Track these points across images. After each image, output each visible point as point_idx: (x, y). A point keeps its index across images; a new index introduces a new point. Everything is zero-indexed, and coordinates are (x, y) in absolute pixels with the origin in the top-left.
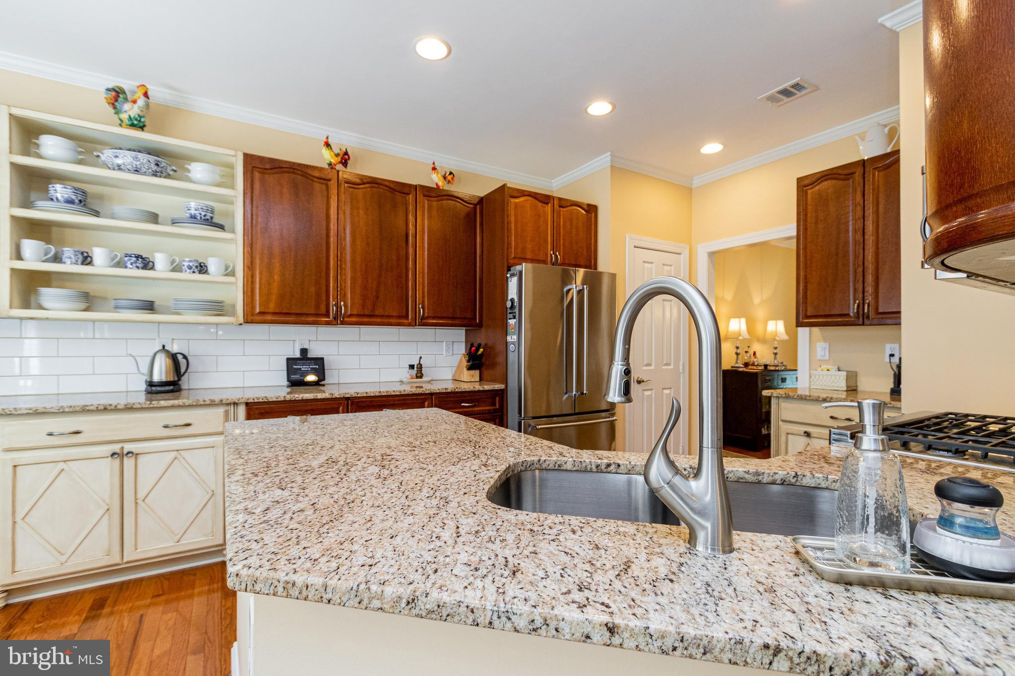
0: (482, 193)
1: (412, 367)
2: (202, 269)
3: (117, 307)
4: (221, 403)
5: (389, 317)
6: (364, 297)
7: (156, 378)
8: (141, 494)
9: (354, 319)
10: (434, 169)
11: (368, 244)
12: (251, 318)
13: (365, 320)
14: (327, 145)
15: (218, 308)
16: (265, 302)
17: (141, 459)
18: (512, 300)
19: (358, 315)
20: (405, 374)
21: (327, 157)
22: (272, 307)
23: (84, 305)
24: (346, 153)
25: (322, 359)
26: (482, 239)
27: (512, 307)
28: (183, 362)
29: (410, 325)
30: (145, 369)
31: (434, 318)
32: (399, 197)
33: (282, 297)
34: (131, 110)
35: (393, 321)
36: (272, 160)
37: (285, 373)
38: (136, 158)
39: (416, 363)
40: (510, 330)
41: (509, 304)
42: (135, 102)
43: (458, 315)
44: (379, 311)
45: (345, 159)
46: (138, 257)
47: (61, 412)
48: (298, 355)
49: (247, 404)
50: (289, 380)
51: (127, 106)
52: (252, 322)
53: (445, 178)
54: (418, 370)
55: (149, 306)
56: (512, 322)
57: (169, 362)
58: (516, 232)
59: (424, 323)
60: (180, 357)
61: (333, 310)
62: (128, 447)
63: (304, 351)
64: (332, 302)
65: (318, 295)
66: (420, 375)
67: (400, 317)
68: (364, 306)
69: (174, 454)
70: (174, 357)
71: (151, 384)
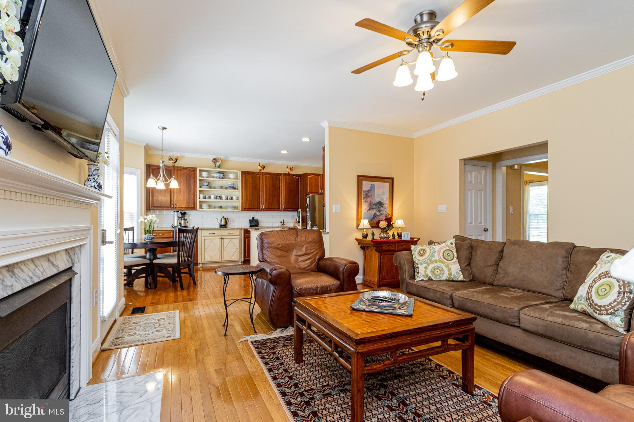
0: (301, 174)
1: (281, 222)
2: (232, 198)
3: (215, 208)
4: (239, 229)
5: (275, 209)
6: (269, 204)
7: (222, 224)
8: (224, 247)
9: (266, 210)
10: (287, 167)
11: (270, 190)
12: (243, 210)
13: (269, 210)
14: (260, 165)
15: (235, 207)
16: (246, 206)
17: (225, 240)
18: (308, 204)
19: (267, 209)
20: (279, 224)
21: (260, 168)
22: (247, 207)
23: (209, 208)
24: (264, 166)
25: (258, 220)
26: (301, 186)
27: (308, 206)
28: (227, 220)
29: (281, 211)
30: (220, 222)
31: (287, 209)
32: (278, 177)
33: (249, 205)
34: (218, 164)
35: (272, 210)
36: (247, 172)
37: (249, 223)
38: (220, 175)
39: (282, 221)
40: (307, 212)
41: (307, 205)
42: (219, 162)
43: (294, 208)
44: (272, 207)
45: (263, 168)
46: (220, 196)
47: (212, 229)
48: (252, 219)
49: (244, 229)
50: (250, 225)
51: (217, 163)
52: (243, 211)
53: (290, 169)
54: (283, 223)
55: (221, 207)
56: (308, 210)
57: (224, 220)
58: (309, 185)
59: (284, 210)
60: (227, 219)
61: (261, 207)
62: (222, 237)
63: (253, 218)
64: (261, 206)
65: (258, 204)
66: (284, 224)
67: (278, 209)
68: (269, 206)
69: (230, 239)
70: (225, 219)
71: (221, 225)
